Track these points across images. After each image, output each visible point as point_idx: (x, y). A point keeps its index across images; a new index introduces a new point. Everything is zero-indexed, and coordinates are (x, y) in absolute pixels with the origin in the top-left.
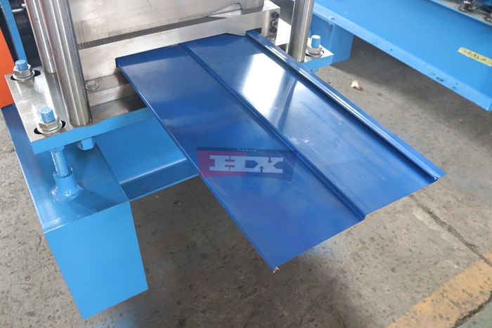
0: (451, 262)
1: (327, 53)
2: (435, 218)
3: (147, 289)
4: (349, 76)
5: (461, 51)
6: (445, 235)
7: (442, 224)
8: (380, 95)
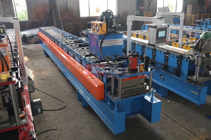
0: (189, 137)
1: (155, 91)
2: (187, 129)
3: (124, 131)
4: (167, 100)
5: (191, 91)
6: (188, 132)
7: (188, 130)
8: (175, 104)
